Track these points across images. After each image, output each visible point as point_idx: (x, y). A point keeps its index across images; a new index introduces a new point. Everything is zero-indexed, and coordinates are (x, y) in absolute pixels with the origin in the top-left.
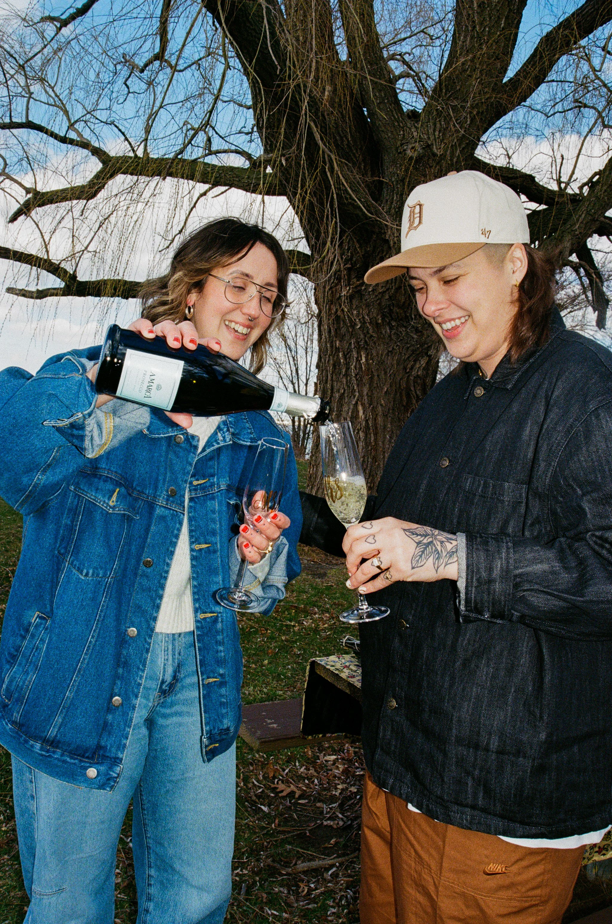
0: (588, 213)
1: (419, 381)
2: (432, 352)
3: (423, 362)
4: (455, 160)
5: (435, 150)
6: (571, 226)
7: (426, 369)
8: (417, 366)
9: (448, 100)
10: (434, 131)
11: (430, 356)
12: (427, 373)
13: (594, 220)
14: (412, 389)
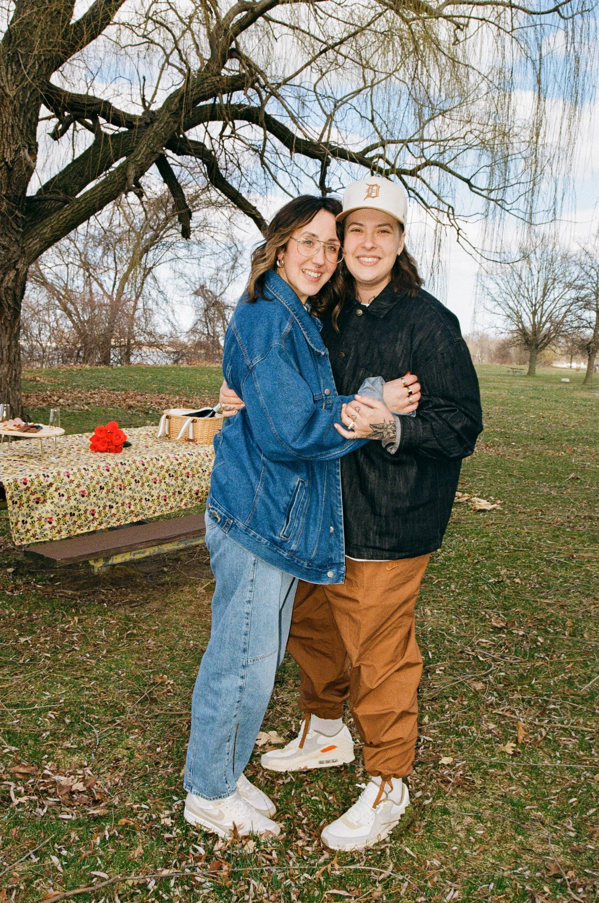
0: (148, 147)
1: (10, 292)
2: (19, 266)
3: (12, 274)
4: (27, 100)
5: (7, 91)
6: (135, 157)
7: (15, 280)
8: (7, 278)
9: (17, 46)
10: (7, 73)
11: (17, 270)
12: (16, 285)
13: (153, 153)
14: (4, 299)
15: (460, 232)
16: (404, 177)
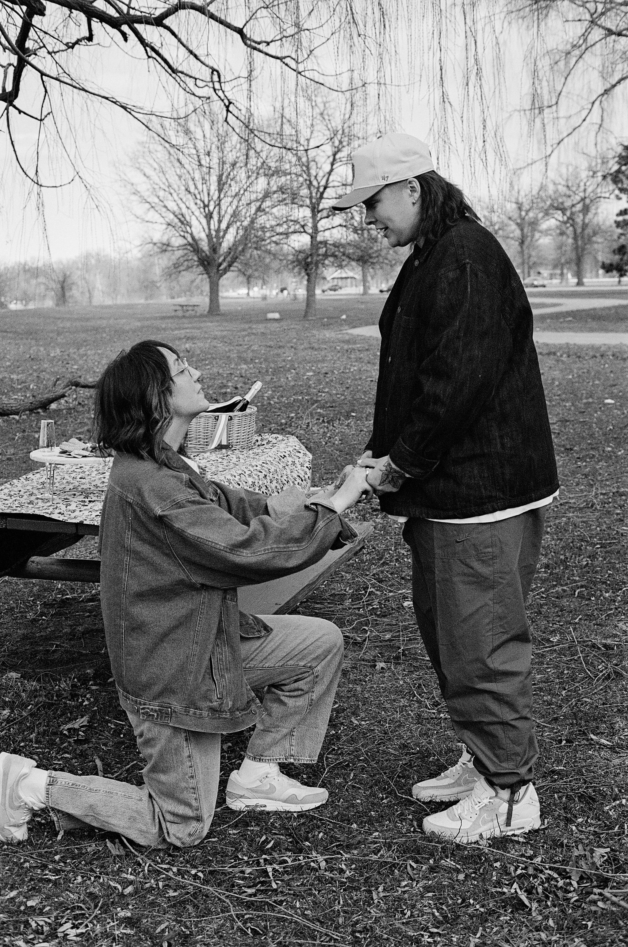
15: (231, 108)
16: (139, 27)
